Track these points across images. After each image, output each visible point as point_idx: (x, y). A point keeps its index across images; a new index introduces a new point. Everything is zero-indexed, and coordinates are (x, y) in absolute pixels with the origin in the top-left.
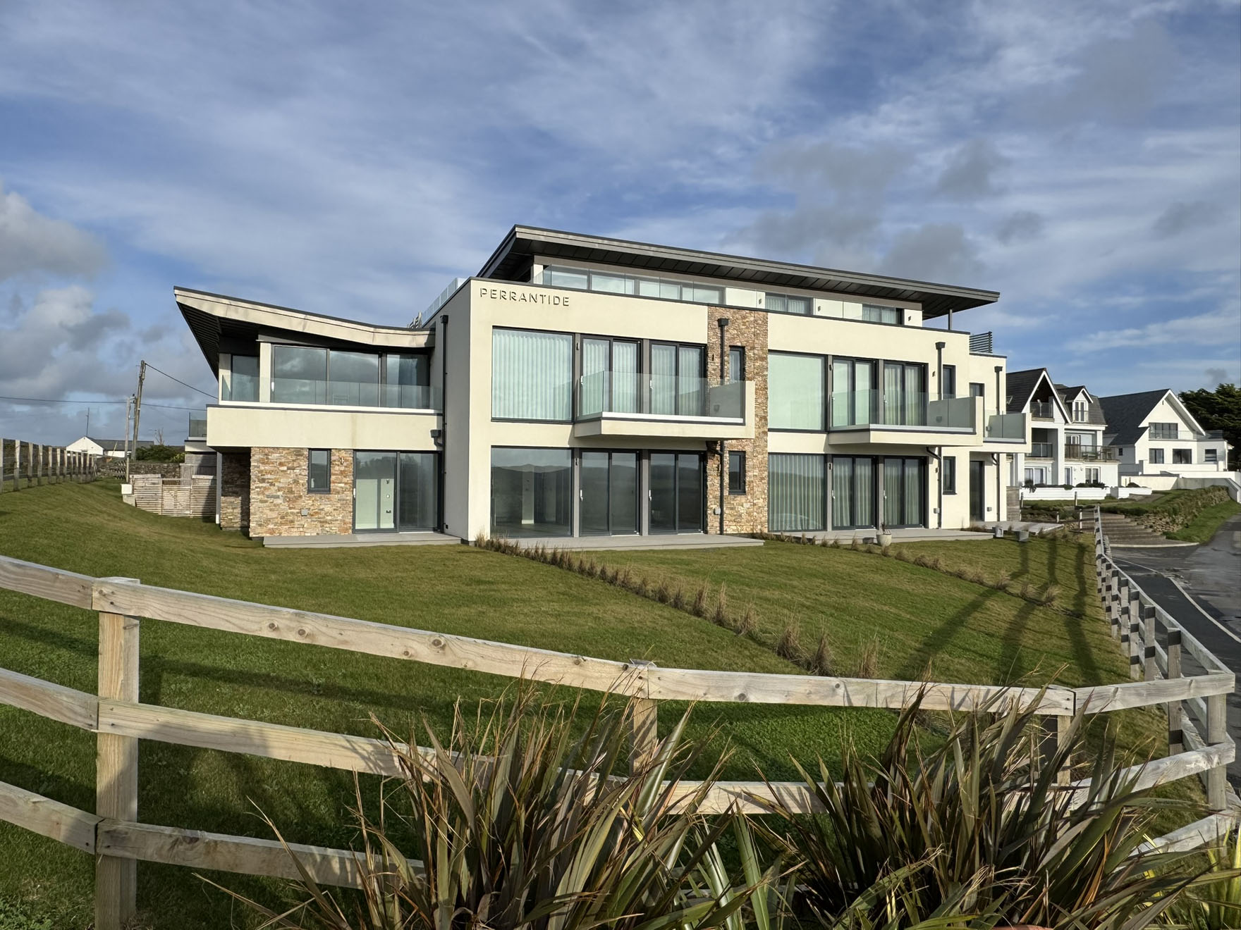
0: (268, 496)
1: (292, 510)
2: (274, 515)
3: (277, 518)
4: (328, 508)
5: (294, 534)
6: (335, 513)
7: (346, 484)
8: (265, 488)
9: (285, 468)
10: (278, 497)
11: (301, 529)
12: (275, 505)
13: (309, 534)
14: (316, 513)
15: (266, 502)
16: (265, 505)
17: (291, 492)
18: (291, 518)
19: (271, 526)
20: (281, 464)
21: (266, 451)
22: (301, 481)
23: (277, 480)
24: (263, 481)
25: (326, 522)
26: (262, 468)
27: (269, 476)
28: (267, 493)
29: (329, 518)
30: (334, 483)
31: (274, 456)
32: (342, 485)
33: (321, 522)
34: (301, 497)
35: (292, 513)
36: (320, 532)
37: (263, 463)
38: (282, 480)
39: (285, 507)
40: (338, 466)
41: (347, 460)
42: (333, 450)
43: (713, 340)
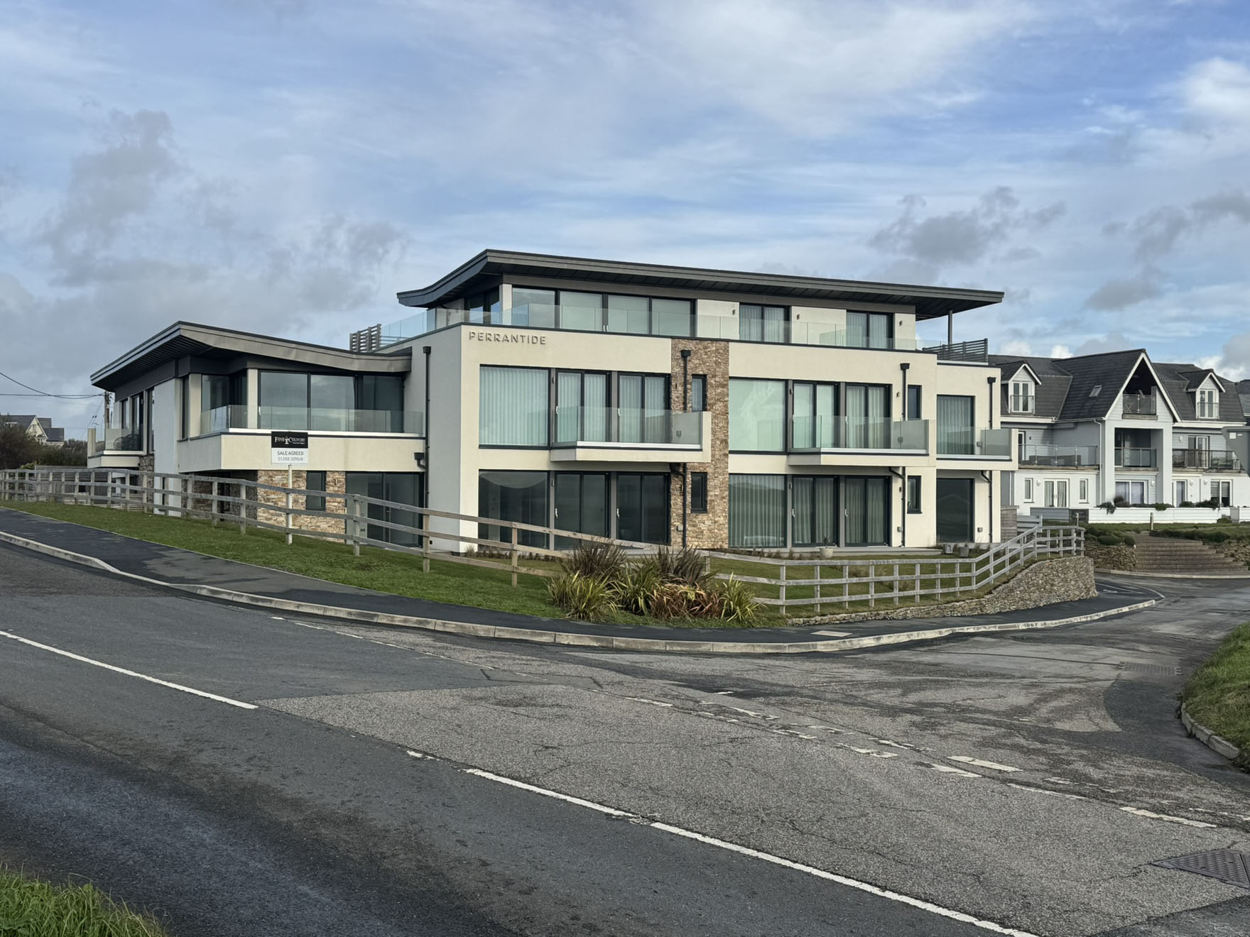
0: (272, 515)
4: (324, 526)
6: (330, 530)
7: (339, 503)
20: (284, 485)
21: (271, 474)
22: (301, 501)
23: (280, 500)
27: (273, 496)
30: (329, 502)
32: (336, 504)
40: (333, 486)
41: (339, 481)
42: (328, 473)
43: (677, 370)
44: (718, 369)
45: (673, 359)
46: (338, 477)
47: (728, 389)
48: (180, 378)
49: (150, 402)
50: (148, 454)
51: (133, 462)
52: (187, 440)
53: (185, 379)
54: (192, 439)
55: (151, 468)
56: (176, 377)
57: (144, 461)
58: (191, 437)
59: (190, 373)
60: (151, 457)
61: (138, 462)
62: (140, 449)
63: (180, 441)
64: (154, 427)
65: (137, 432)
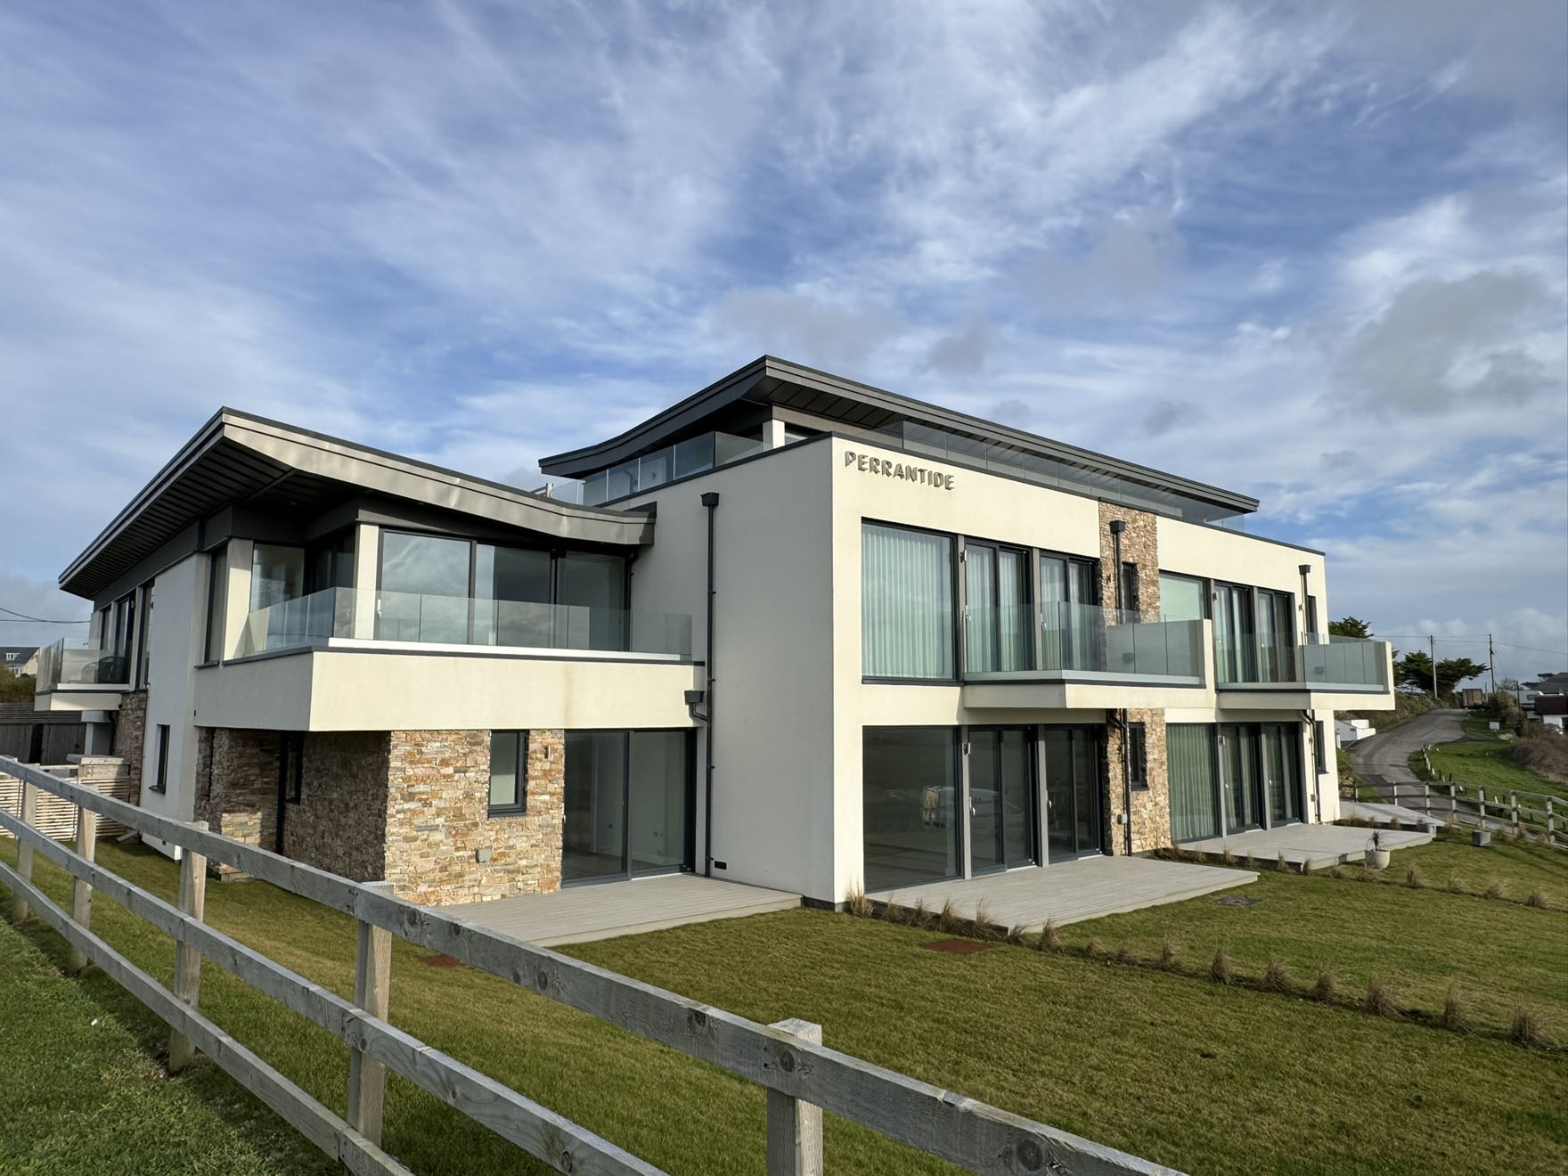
0: (419, 829)
1: (461, 853)
2: (428, 864)
3: (433, 870)
4: (522, 844)
5: (462, 901)
6: (535, 852)
7: (552, 794)
8: (414, 812)
9: (450, 770)
10: (435, 828)
11: (476, 890)
12: (429, 846)
13: (489, 899)
14: (503, 854)
15: (415, 839)
16: (413, 845)
17: (459, 816)
18: (457, 868)
19: (423, 888)
20: (445, 763)
21: (418, 738)
22: (478, 795)
23: (435, 795)
24: (410, 797)
25: (518, 871)
26: (410, 772)
27: (422, 788)
28: (418, 821)
29: (523, 862)
30: (533, 794)
31: (432, 748)
32: (546, 797)
33: (509, 872)
34: (476, 825)
35: (460, 859)
36: (507, 893)
37: (411, 762)
38: (444, 795)
39: (447, 847)
40: (540, 760)
41: (555, 751)
42: (532, 733)
43: (1107, 553)
44: (1147, 557)
45: (1102, 535)
46: (550, 740)
47: (1159, 589)
48: (208, 552)
49: (146, 606)
50: (138, 691)
51: (112, 703)
52: (216, 666)
53: (217, 556)
54: (228, 664)
55: (140, 713)
56: (199, 551)
57: (128, 701)
58: (225, 659)
59: (230, 538)
60: (142, 695)
61: (119, 702)
62: (125, 680)
63: (200, 668)
64: (152, 647)
65: (122, 653)
